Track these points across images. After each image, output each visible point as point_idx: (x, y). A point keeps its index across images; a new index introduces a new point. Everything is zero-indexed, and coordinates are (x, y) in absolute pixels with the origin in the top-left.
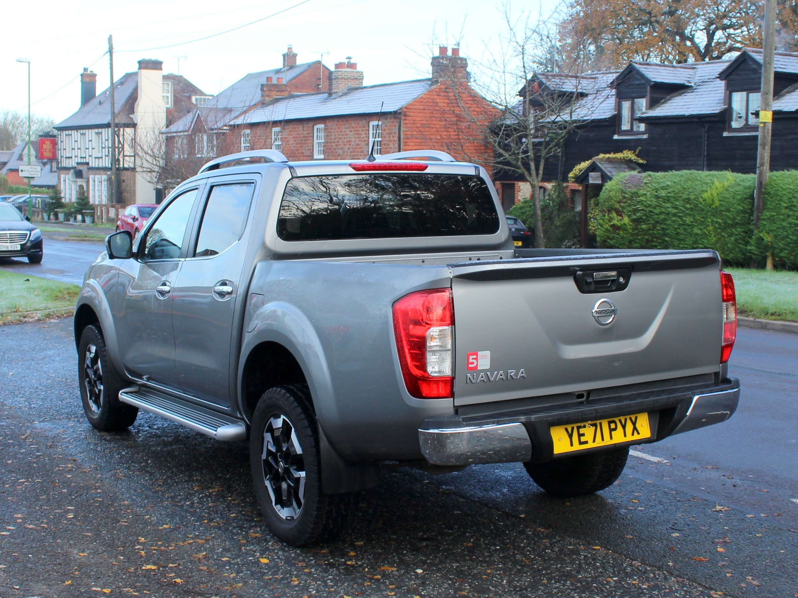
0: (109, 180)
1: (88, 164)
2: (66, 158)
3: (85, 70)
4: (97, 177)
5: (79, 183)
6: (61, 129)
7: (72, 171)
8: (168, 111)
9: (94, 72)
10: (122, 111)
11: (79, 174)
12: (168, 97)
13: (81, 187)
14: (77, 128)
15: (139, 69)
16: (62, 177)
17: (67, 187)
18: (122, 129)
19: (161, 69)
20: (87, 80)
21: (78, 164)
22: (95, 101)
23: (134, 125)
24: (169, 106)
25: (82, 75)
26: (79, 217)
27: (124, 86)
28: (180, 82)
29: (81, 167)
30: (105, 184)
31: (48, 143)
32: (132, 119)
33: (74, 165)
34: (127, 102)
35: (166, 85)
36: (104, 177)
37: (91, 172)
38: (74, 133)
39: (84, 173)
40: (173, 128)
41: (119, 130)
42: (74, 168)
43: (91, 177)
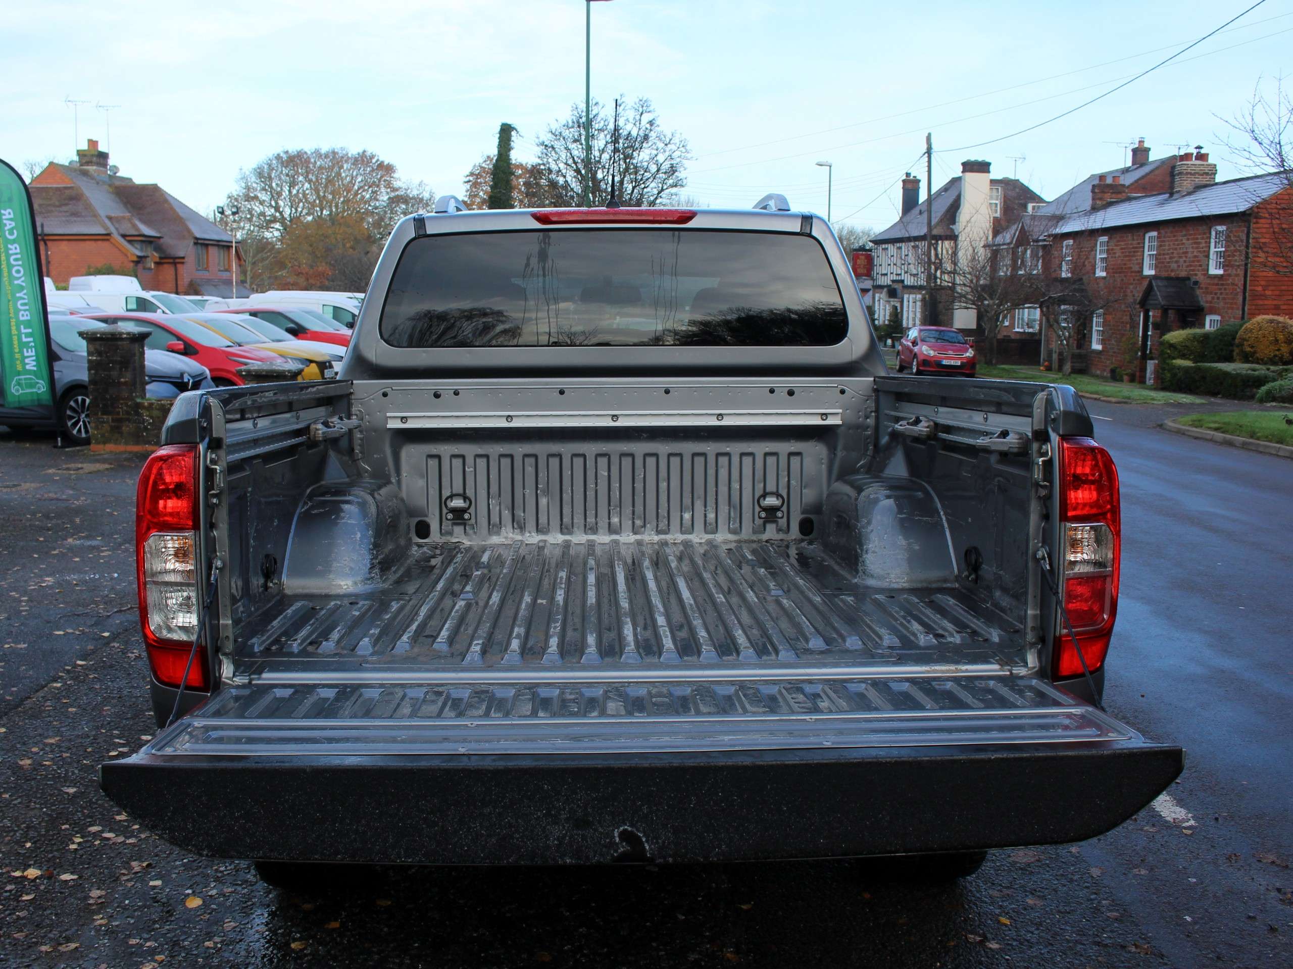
0: (923, 300)
1: (902, 281)
2: (882, 275)
3: (908, 175)
4: (912, 296)
5: (892, 303)
6: (877, 242)
7: (885, 290)
8: (996, 221)
9: (918, 178)
10: (941, 220)
11: (892, 293)
12: (996, 204)
13: (895, 308)
14: (893, 241)
15: (963, 172)
16: (877, 296)
17: (882, 307)
18: (940, 242)
19: (989, 172)
20: (909, 186)
21: (893, 281)
22: (915, 211)
23: (954, 237)
24: (998, 215)
25: (904, 181)
26: (889, 342)
27: (949, 192)
28: (1015, 187)
29: (896, 286)
30: (919, 304)
31: (863, 257)
32: (952, 230)
33: (889, 283)
34: (948, 211)
35: (995, 191)
36: (919, 297)
37: (906, 291)
38: (890, 246)
39: (899, 291)
40: (999, 239)
41: (937, 244)
42: (888, 286)
43: (906, 296)
